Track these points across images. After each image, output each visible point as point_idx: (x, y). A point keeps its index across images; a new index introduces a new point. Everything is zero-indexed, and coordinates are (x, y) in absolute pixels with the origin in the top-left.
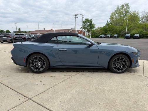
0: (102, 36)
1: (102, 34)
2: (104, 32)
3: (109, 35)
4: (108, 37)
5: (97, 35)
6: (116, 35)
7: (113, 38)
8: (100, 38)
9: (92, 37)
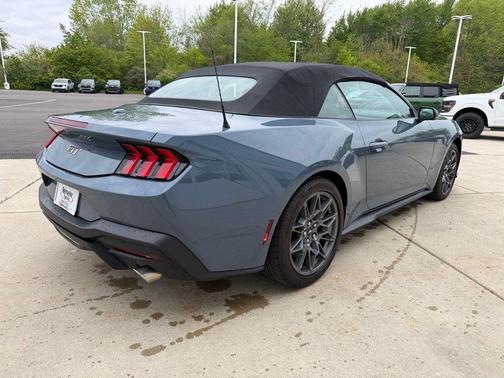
0: (64, 83)
1: (60, 74)
2: (65, 69)
3: (91, 82)
4: (86, 90)
5: (37, 81)
6: (117, 83)
7: (107, 93)
8: (54, 91)
9: (12, 87)
